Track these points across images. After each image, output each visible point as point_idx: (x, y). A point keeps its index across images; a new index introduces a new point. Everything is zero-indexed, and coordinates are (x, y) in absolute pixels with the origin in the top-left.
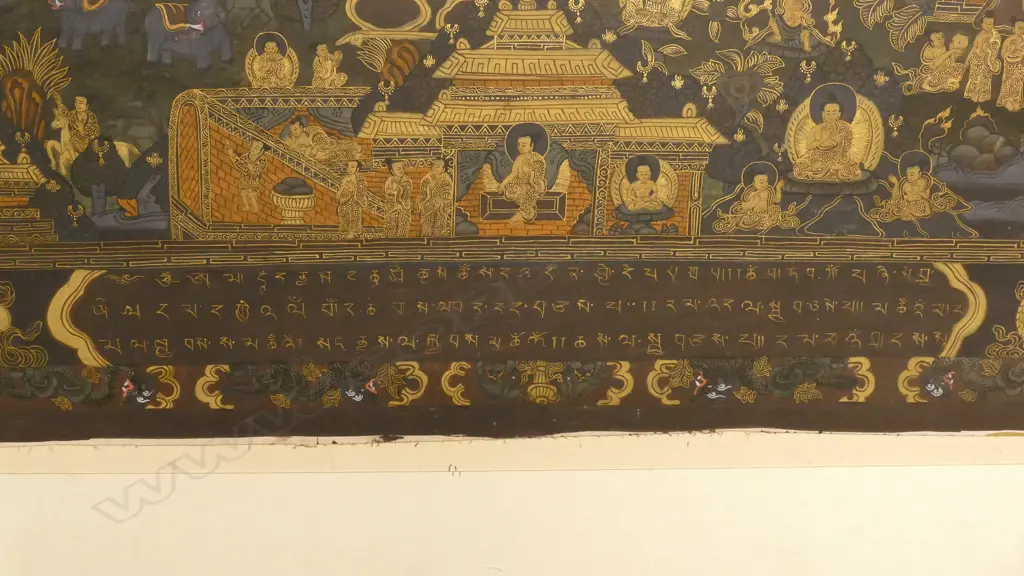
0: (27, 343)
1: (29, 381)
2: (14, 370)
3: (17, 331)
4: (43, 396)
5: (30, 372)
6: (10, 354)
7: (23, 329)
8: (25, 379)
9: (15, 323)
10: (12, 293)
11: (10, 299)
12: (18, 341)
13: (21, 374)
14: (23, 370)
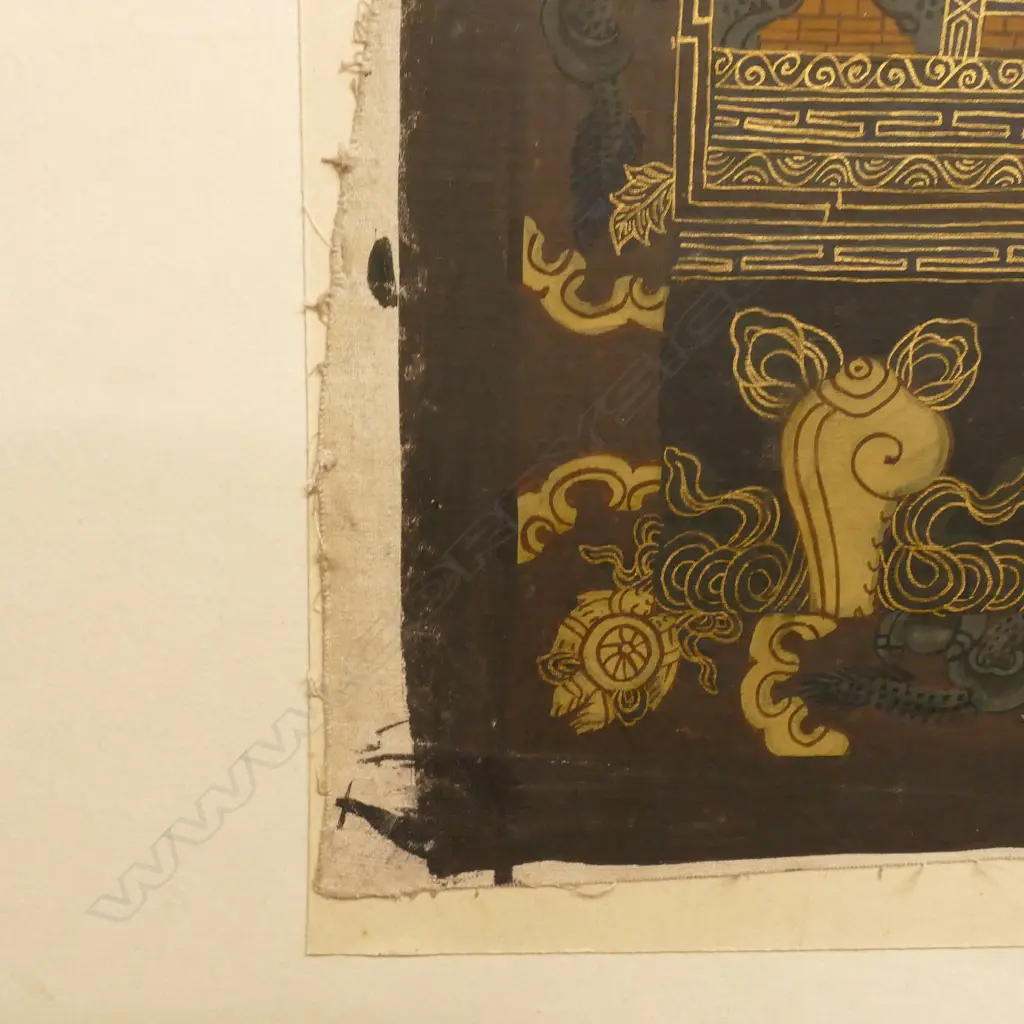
0: (985, 532)
1: (963, 657)
2: (927, 620)
3: (962, 489)
4: (997, 704)
5: (973, 627)
6: (923, 570)
7: (981, 483)
8: (955, 651)
9: (958, 464)
10: (967, 366)
11: (958, 380)
12: (956, 526)
13: (943, 635)
14: (954, 622)
